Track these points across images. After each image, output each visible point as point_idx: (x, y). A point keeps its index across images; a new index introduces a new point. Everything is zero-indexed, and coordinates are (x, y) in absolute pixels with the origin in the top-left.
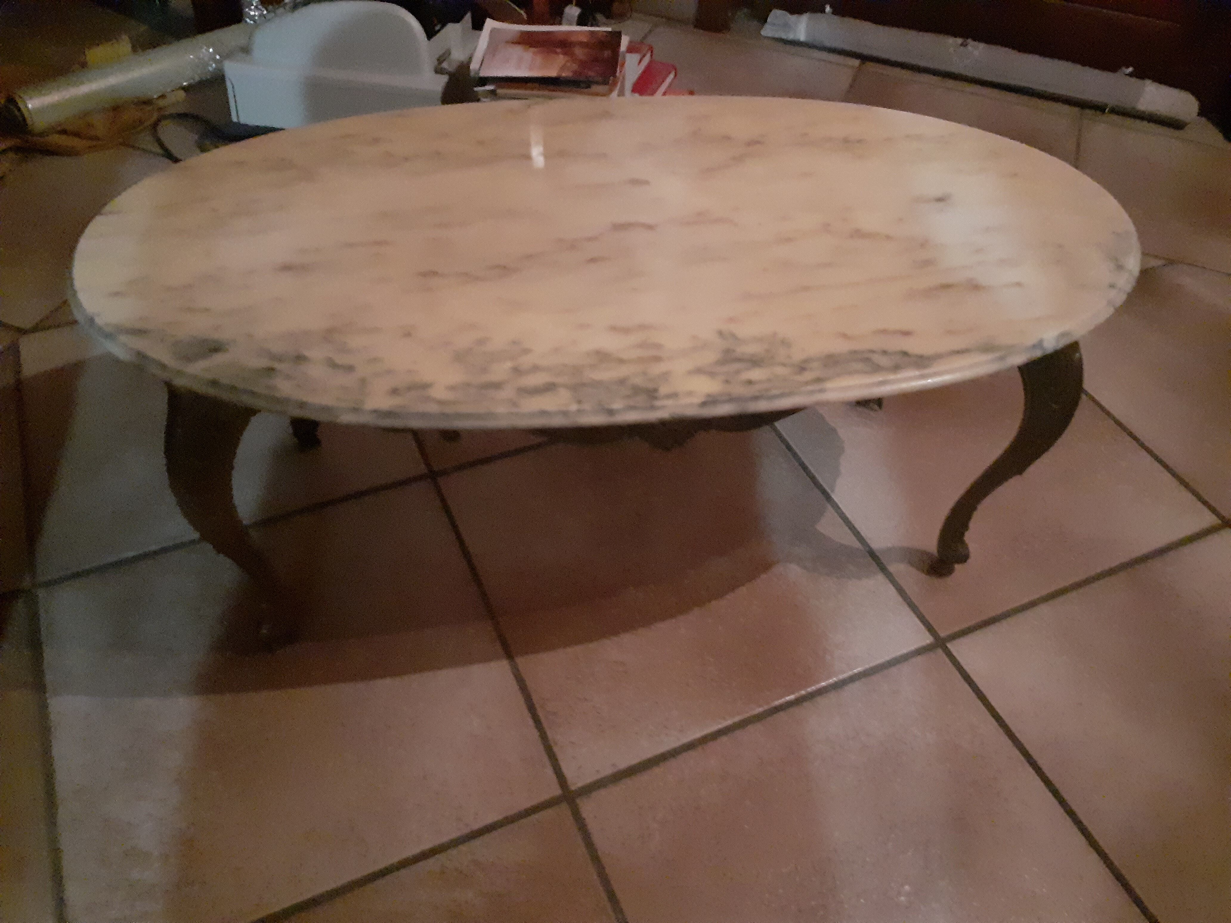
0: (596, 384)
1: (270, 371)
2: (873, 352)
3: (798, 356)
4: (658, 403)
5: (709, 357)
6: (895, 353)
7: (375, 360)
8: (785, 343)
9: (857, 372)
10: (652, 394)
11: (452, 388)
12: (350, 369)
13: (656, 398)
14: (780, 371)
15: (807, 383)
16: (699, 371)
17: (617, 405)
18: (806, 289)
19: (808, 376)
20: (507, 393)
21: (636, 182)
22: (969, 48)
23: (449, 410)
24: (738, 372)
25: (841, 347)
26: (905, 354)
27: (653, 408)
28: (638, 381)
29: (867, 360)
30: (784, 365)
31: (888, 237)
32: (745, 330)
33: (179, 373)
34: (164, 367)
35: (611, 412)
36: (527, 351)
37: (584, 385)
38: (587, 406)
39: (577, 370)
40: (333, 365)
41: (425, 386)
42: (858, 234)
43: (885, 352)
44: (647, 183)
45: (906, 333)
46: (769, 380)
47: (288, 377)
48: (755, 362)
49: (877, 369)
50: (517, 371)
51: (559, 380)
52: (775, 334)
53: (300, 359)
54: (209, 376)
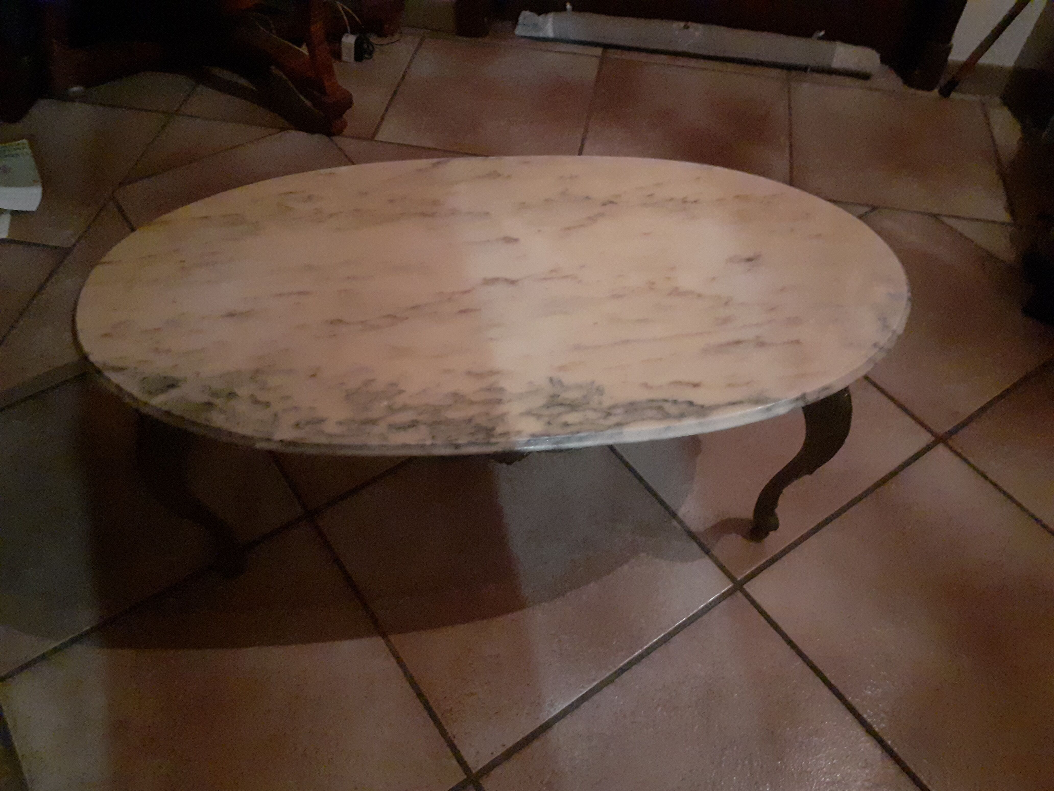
0: (448, 422)
1: (209, 405)
2: (666, 401)
3: (607, 402)
4: (493, 440)
5: (539, 401)
6: (684, 402)
7: (285, 398)
8: (600, 391)
9: (651, 418)
10: (489, 432)
11: (340, 423)
12: (267, 404)
13: (493, 436)
14: (591, 415)
15: (609, 427)
16: (529, 413)
17: (462, 441)
18: (626, 342)
19: (613, 420)
20: (381, 428)
21: (509, 240)
22: (691, 30)
23: (335, 441)
24: (559, 415)
25: (642, 395)
26: (691, 403)
27: (488, 444)
28: (482, 421)
29: (660, 408)
30: (595, 410)
31: (699, 296)
32: (569, 378)
33: (146, 404)
34: (134, 399)
35: (457, 446)
36: (401, 392)
37: (439, 423)
38: (439, 442)
39: (437, 409)
40: (255, 401)
41: (321, 421)
42: (676, 292)
43: (675, 402)
44: (516, 240)
45: (696, 385)
46: (581, 423)
47: (222, 411)
48: (573, 406)
49: (667, 416)
50: (391, 410)
51: (419, 418)
52: (593, 382)
53: (232, 395)
54: (166, 408)
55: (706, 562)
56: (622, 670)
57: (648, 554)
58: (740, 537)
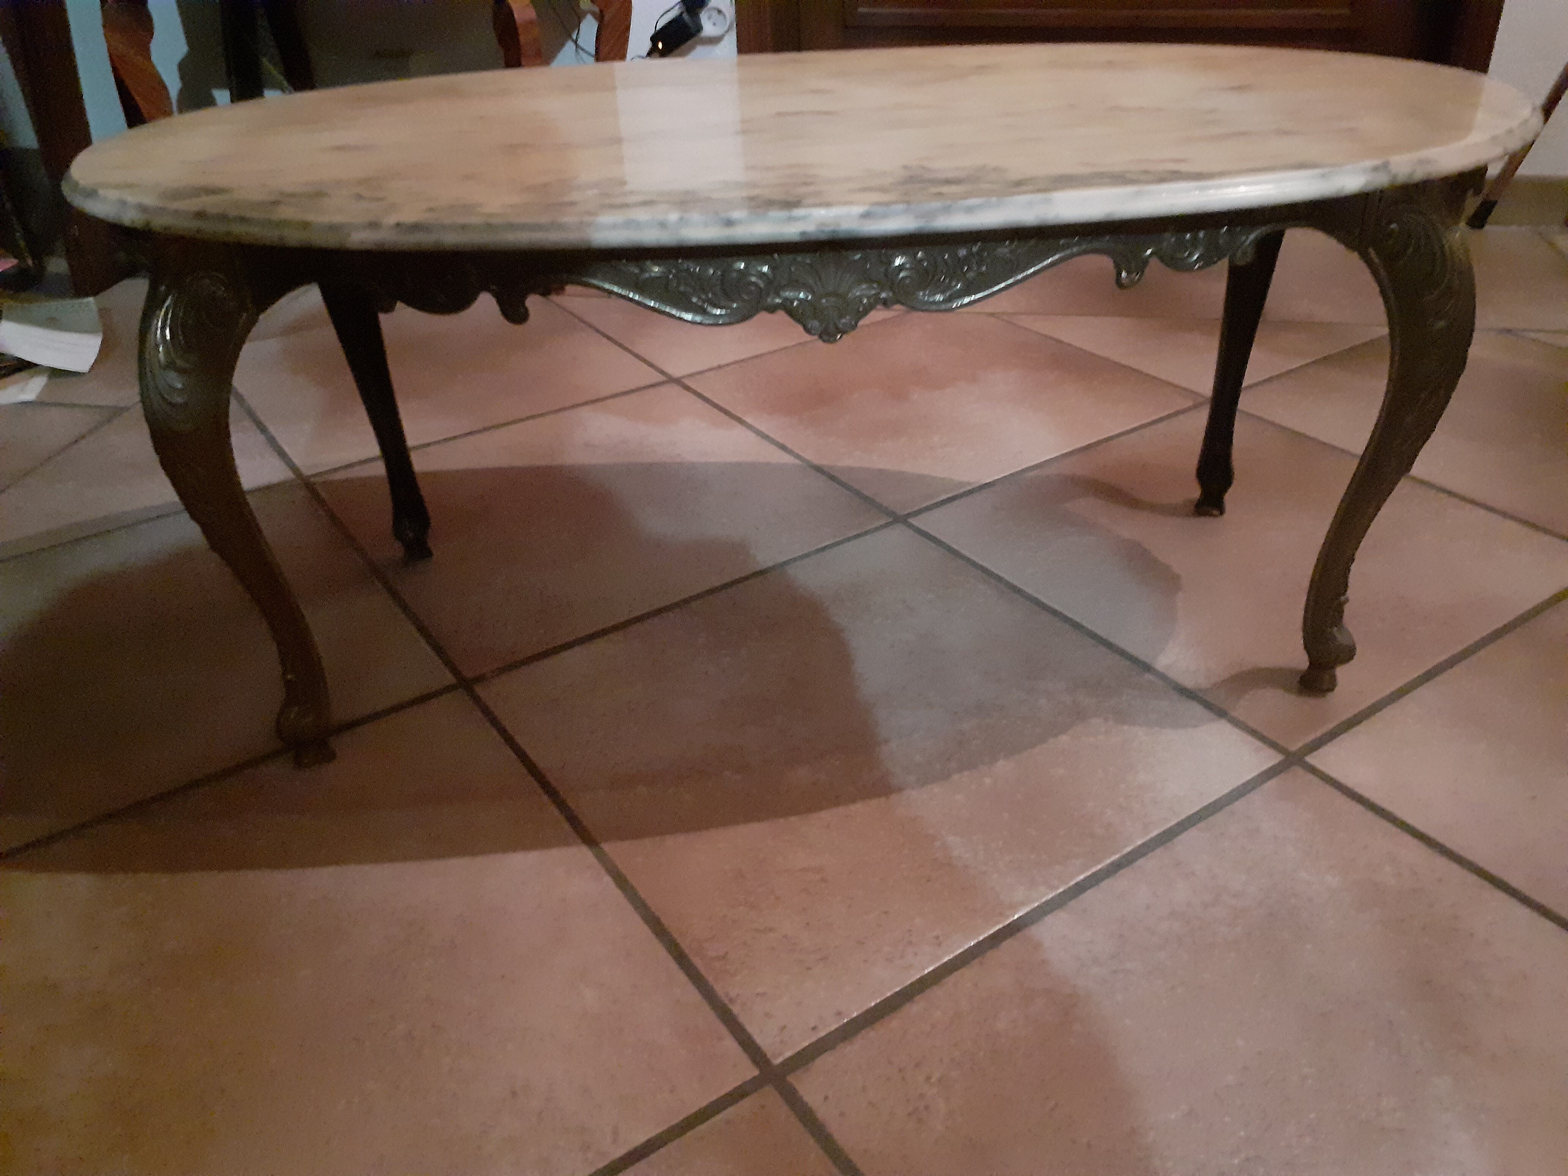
0: (713, 200)
1: (276, 203)
2: (1127, 172)
3: (1015, 177)
5: (885, 181)
6: (1162, 172)
10: (791, 204)
11: (509, 206)
12: (379, 199)
13: (797, 207)
14: (986, 186)
16: (866, 189)
20: (585, 208)
24: (924, 188)
25: (1080, 170)
26: (1176, 172)
28: (775, 197)
30: (993, 183)
32: (939, 165)
40: (359, 198)
41: (473, 206)
43: (1146, 172)
45: (1179, 161)
46: (969, 192)
47: (297, 206)
48: (951, 182)
53: (318, 195)
54: (196, 209)
55: (1223, 728)
56: (1080, 889)
57: (1106, 720)
58: (1280, 692)
